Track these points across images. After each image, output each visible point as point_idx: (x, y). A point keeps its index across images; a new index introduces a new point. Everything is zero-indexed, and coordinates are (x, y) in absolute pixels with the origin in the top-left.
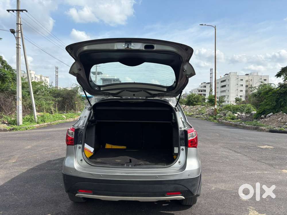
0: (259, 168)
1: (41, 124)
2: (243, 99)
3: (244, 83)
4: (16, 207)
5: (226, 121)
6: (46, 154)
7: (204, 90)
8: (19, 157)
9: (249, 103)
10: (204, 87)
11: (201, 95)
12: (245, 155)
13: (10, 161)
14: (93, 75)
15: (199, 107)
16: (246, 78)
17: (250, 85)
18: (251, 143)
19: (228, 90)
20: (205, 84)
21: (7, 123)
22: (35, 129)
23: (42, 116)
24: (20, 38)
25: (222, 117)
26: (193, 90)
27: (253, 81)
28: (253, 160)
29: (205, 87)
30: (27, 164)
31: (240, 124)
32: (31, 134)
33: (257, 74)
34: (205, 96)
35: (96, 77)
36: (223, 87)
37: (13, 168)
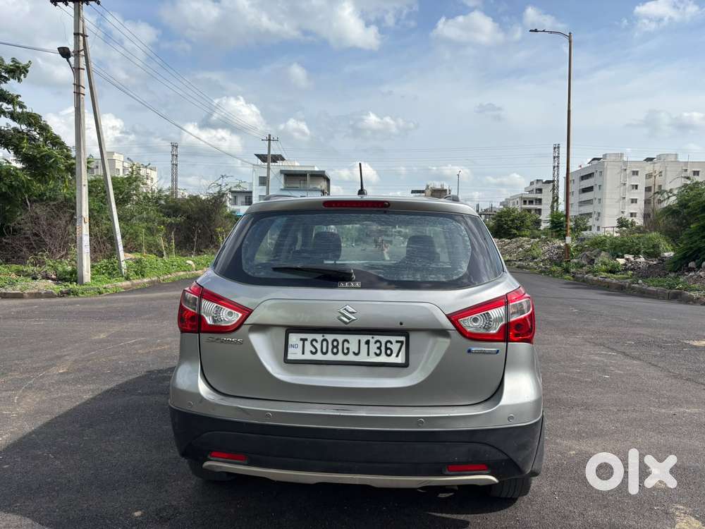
0: (692, 399)
1: (135, 281)
2: (639, 221)
3: (642, 182)
4: (55, 490)
5: (595, 276)
6: (142, 354)
7: (536, 199)
8: (75, 361)
9: (655, 230)
10: (536, 193)
11: (529, 210)
12: (653, 365)
13: (54, 370)
14: (263, 163)
15: (525, 242)
16: (647, 168)
17: (656, 187)
18: (666, 332)
19: (600, 200)
20: (540, 184)
21: (53, 277)
22: (121, 293)
23: (138, 262)
24: (84, 69)
25: (585, 265)
26: (510, 200)
27: (666, 175)
28: (675, 377)
29: (540, 191)
30: (94, 378)
31: (633, 285)
32: (110, 305)
33: (674, 157)
34: (540, 214)
35: (269, 168)
36: (585, 190)
37: (58, 389)
